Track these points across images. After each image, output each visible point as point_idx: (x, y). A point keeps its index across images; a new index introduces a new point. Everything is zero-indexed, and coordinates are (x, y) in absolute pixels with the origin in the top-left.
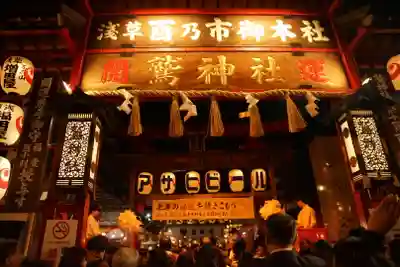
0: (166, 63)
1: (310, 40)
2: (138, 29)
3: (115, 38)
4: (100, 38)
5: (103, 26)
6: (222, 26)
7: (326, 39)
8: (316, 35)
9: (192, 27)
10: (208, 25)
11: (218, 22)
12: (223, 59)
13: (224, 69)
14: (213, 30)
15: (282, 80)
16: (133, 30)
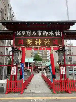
0: (30, 40)
1: (56, 35)
3: (20, 35)
4: (17, 34)
5: (18, 32)
7: (60, 35)
8: (58, 34)
9: (34, 32)
10: (37, 32)
11: (39, 31)
12: (39, 40)
13: (39, 42)
14: (38, 33)
15: (50, 44)
16: (23, 33)
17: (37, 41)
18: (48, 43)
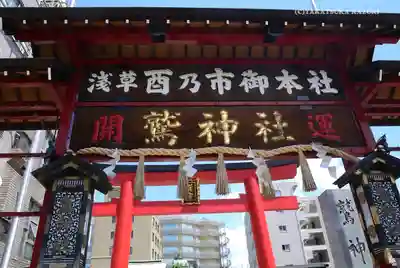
0: (164, 120)
1: (318, 93)
2: (133, 80)
3: (107, 90)
4: (91, 89)
5: (94, 76)
6: (224, 77)
7: (335, 91)
8: (324, 87)
9: (190, 78)
10: (208, 76)
11: (219, 73)
12: (224, 115)
13: (226, 126)
14: (213, 82)
15: (290, 138)
16: (127, 82)
17: (211, 124)
18: (276, 132)
